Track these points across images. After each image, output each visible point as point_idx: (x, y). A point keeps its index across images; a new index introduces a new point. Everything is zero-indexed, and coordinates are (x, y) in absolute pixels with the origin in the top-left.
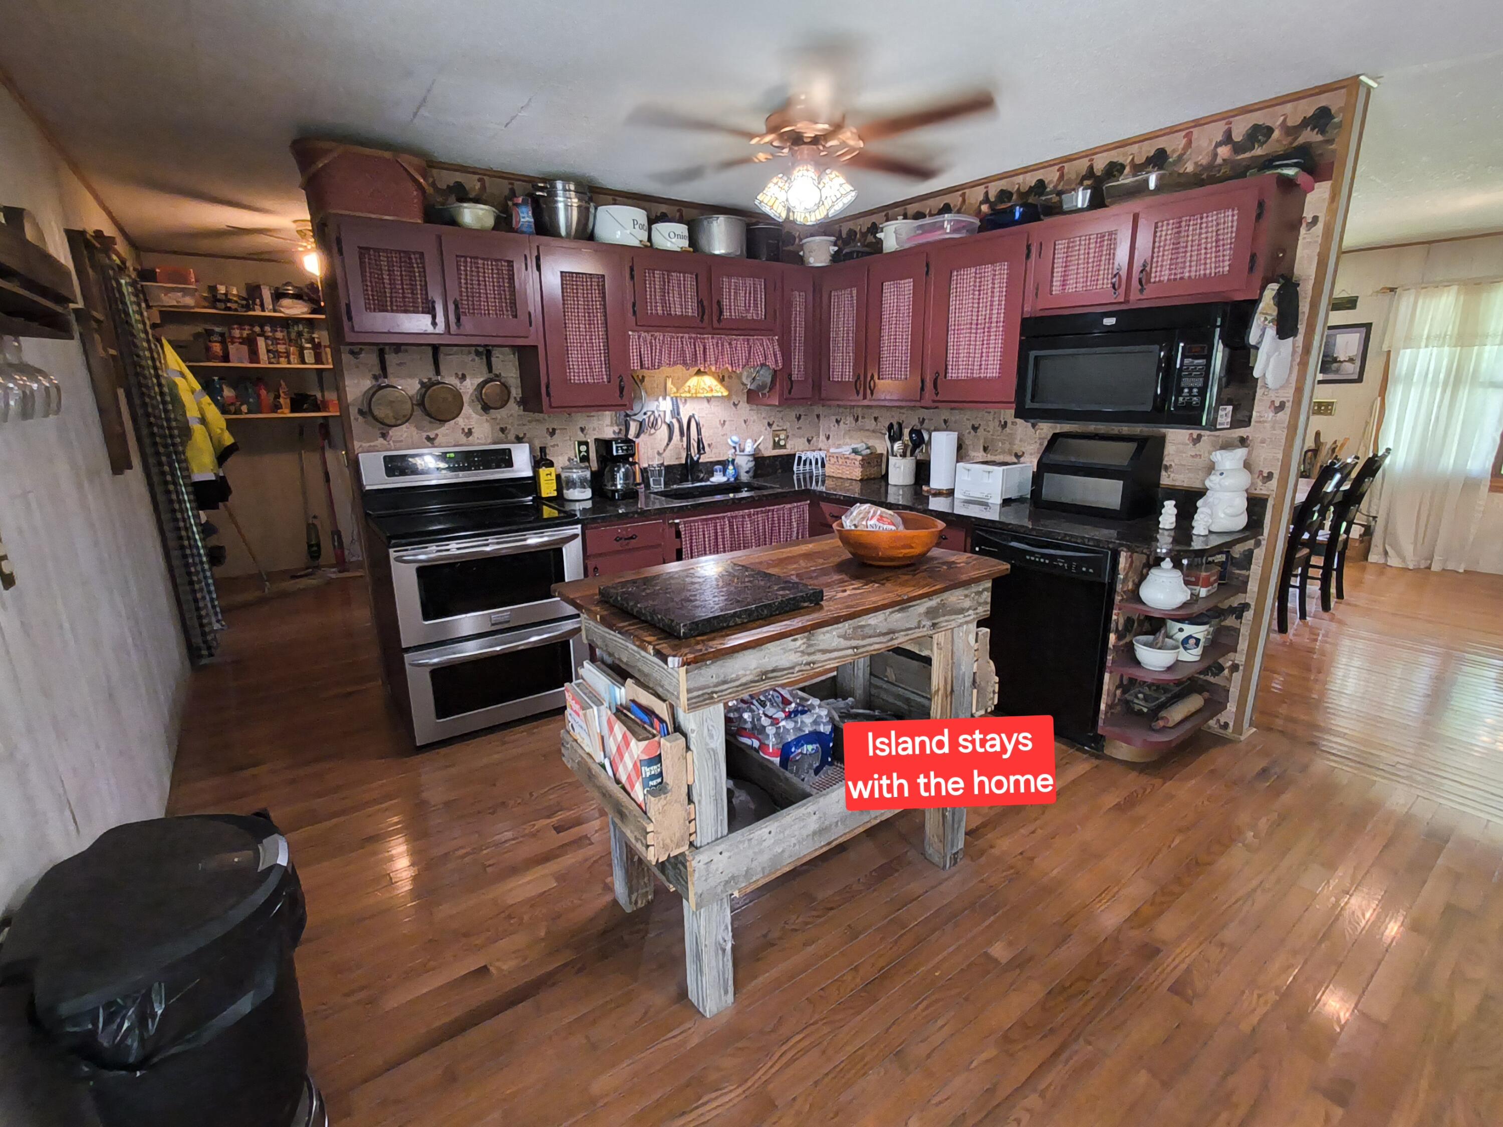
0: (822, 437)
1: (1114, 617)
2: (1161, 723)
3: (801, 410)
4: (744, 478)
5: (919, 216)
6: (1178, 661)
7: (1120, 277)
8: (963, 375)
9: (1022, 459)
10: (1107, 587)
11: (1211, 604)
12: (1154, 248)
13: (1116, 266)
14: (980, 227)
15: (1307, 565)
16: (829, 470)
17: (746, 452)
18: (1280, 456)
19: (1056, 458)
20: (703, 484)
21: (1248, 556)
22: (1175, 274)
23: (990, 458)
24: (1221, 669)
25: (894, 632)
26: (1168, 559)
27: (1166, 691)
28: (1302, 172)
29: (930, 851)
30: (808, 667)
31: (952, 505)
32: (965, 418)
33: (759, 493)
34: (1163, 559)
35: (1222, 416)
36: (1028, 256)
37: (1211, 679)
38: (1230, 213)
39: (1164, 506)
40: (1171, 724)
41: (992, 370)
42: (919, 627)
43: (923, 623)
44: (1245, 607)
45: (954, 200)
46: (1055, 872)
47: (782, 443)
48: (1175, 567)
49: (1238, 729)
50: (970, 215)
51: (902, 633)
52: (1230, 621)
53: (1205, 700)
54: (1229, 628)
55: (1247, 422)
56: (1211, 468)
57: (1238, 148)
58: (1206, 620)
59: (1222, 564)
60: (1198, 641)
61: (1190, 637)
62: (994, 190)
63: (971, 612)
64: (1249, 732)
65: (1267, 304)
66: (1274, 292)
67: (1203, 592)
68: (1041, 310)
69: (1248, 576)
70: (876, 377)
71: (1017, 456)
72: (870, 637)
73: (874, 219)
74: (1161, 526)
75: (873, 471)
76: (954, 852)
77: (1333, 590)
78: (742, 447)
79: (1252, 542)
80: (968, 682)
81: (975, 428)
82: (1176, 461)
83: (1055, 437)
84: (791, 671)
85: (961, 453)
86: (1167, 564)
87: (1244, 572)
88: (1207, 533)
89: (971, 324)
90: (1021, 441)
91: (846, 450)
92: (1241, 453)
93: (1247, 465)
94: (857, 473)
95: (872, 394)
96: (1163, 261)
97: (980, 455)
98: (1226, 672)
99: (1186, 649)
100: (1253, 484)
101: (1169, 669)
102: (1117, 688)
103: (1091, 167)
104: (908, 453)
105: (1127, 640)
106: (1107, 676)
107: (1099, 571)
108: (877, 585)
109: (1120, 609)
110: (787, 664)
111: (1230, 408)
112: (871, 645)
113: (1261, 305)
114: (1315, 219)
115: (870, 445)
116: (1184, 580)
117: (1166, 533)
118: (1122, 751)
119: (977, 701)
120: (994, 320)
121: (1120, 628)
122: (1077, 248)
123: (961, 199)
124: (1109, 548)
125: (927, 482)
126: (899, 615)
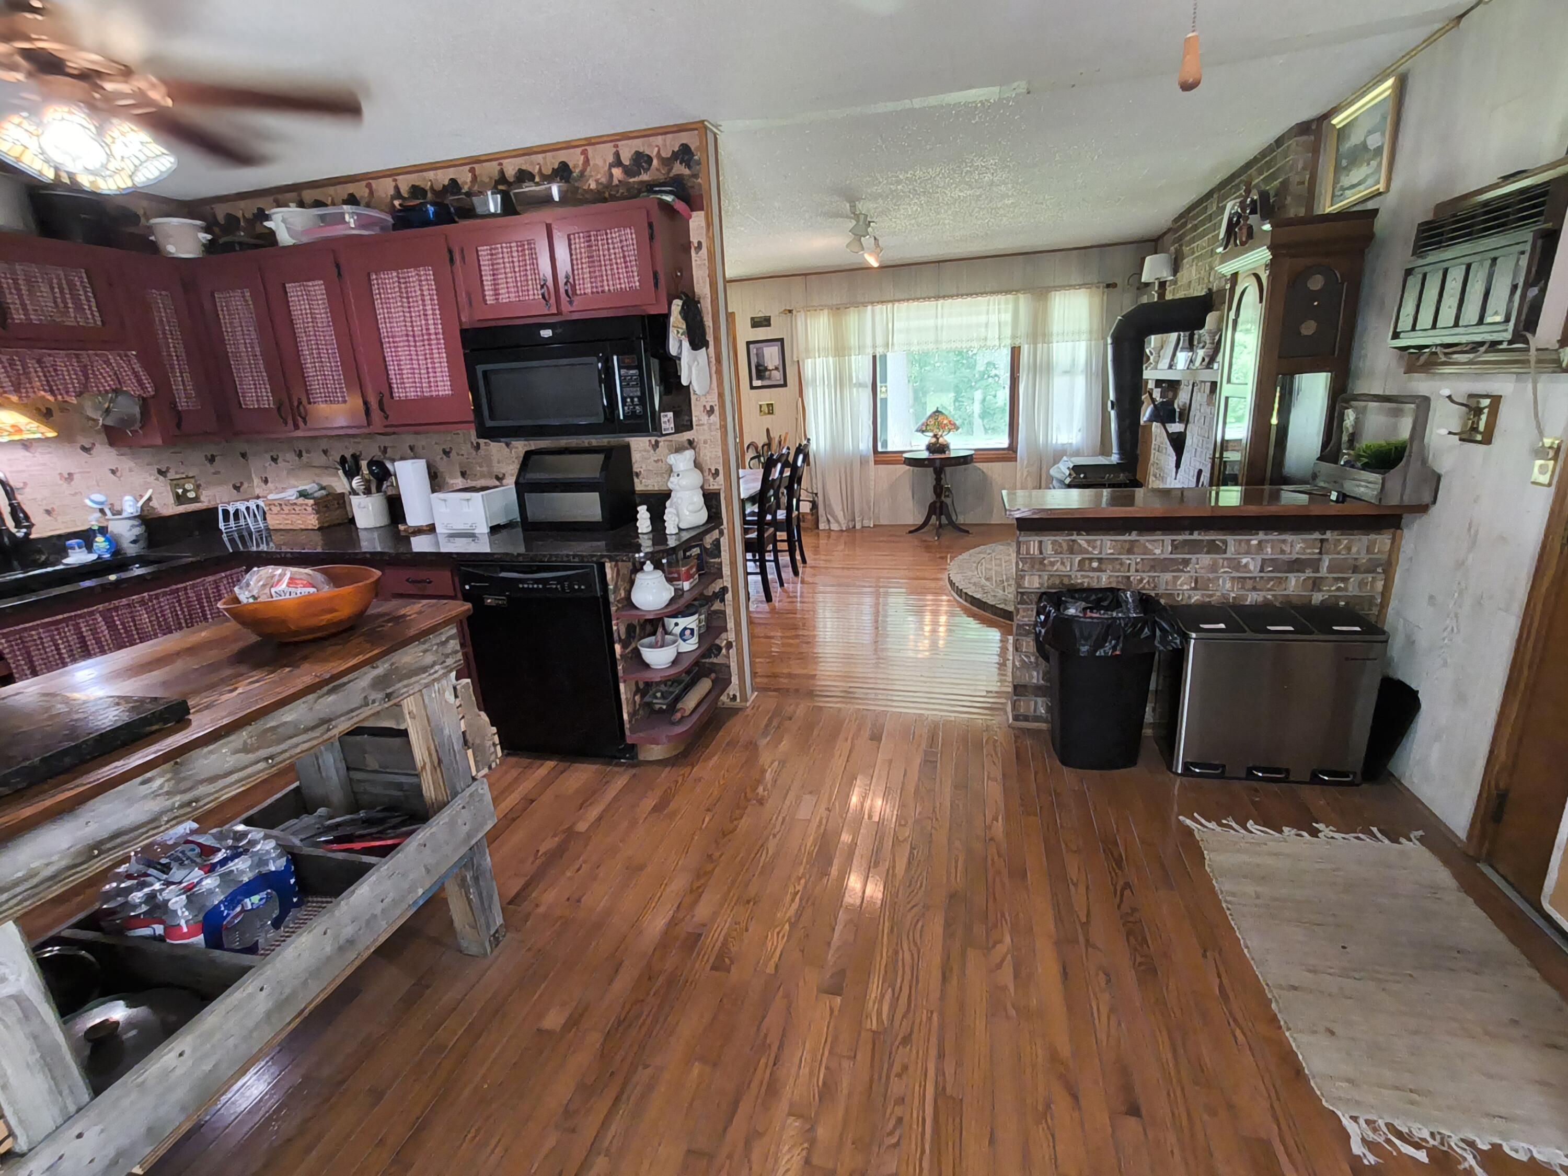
0: (256, 481)
1: (615, 628)
2: (678, 715)
3: (211, 450)
4: (131, 550)
5: (318, 204)
6: (679, 653)
7: (548, 287)
8: (412, 395)
9: (504, 482)
10: (601, 600)
11: (696, 592)
12: (572, 260)
13: (541, 276)
14: (394, 225)
15: (775, 542)
16: (274, 521)
17: (125, 515)
18: (720, 454)
19: (533, 476)
20: (50, 569)
21: (717, 544)
22: (597, 287)
23: (471, 483)
24: (719, 649)
25: (329, 721)
26: (648, 562)
27: (680, 682)
28: (677, 200)
29: (464, 944)
30: (188, 809)
31: (437, 543)
32: (433, 442)
33: (163, 566)
34: (644, 563)
35: (665, 422)
36: (452, 260)
37: (715, 660)
38: (628, 231)
39: (637, 512)
40: (687, 713)
41: (444, 388)
42: (367, 705)
43: (371, 698)
44: (724, 590)
45: (360, 190)
46: (602, 905)
47: (191, 495)
48: (656, 568)
49: (744, 699)
50: (382, 210)
51: (343, 718)
52: (717, 606)
53: (713, 681)
54: (716, 612)
55: (690, 427)
56: (670, 470)
57: (628, 171)
58: (693, 610)
59: (699, 557)
60: (692, 630)
61: (685, 629)
62: (404, 183)
63: (437, 668)
64: (752, 696)
65: (676, 320)
66: (680, 308)
67: (686, 586)
68: (479, 320)
69: (721, 562)
70: (304, 401)
71: (498, 478)
72: (291, 738)
73: (260, 203)
74: (640, 531)
75: (335, 515)
76: (492, 932)
77: (798, 557)
78: (117, 508)
79: (717, 531)
80: (458, 745)
81: (446, 453)
82: (644, 467)
83: (528, 455)
84: (153, 825)
85: (436, 482)
86: (648, 566)
87: (717, 560)
88: (677, 531)
89: (407, 335)
90: (499, 462)
91: (291, 494)
92: (689, 454)
93: (697, 465)
94: (312, 521)
95: (305, 422)
96: (583, 273)
97: (459, 482)
98: (724, 651)
99: (684, 640)
100: (705, 481)
101: (674, 663)
102: (635, 695)
103: (502, 172)
104: (374, 489)
105: (633, 645)
106: (622, 687)
107: (590, 586)
108: (288, 669)
109: (618, 619)
110: (143, 818)
111: (671, 414)
112: (297, 745)
113: (672, 319)
114: (700, 243)
115: (324, 484)
116: (666, 577)
117: (646, 537)
118: (655, 752)
119: (475, 761)
120: (432, 331)
121: (623, 637)
122: (501, 256)
123: (367, 191)
124: (592, 562)
125: (403, 520)
126: (331, 698)
